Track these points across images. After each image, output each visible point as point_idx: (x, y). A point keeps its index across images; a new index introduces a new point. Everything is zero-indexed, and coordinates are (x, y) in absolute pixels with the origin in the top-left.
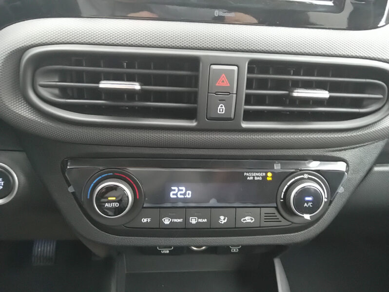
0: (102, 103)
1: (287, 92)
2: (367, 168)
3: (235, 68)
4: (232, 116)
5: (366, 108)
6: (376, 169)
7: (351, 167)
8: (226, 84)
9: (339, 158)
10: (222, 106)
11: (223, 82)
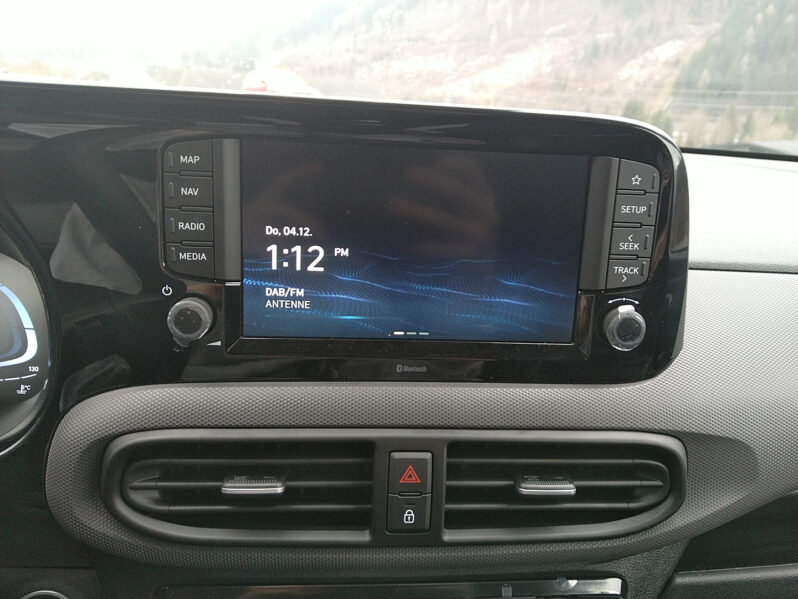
0: (225, 510)
1: (511, 483)
2: (660, 583)
3: (428, 456)
4: (427, 525)
5: (639, 501)
6: (679, 580)
7: (631, 586)
8: (415, 479)
9: (607, 572)
10: (409, 513)
11: (410, 476)
